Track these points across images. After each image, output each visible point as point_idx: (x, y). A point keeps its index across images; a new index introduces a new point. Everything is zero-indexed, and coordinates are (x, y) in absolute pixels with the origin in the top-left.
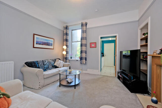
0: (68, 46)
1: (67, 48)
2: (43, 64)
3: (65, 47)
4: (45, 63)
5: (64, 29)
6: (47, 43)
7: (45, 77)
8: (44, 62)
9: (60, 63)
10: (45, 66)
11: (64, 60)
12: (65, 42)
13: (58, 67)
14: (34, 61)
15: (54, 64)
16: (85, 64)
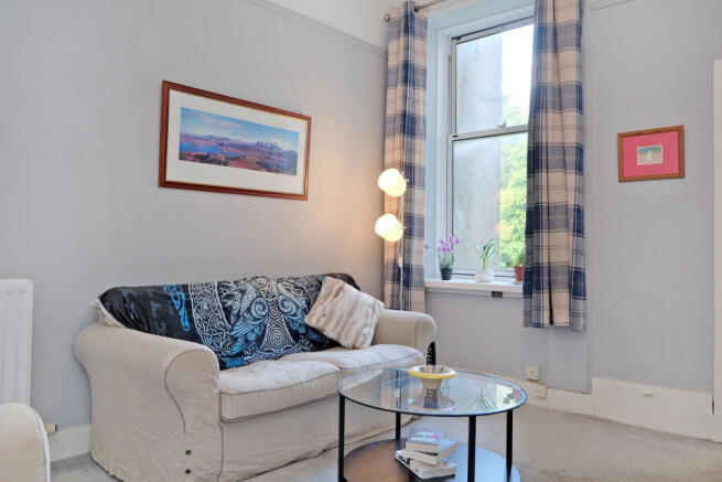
0: (422, 170)
1: (410, 184)
2: (222, 314)
3: (393, 182)
4: (237, 305)
5: (389, 38)
6: (259, 147)
7: (227, 416)
8: (230, 297)
9: (350, 314)
10: (240, 329)
11: (388, 288)
12: (398, 138)
13: (333, 344)
14: (160, 288)
15: (306, 311)
16: (572, 326)
